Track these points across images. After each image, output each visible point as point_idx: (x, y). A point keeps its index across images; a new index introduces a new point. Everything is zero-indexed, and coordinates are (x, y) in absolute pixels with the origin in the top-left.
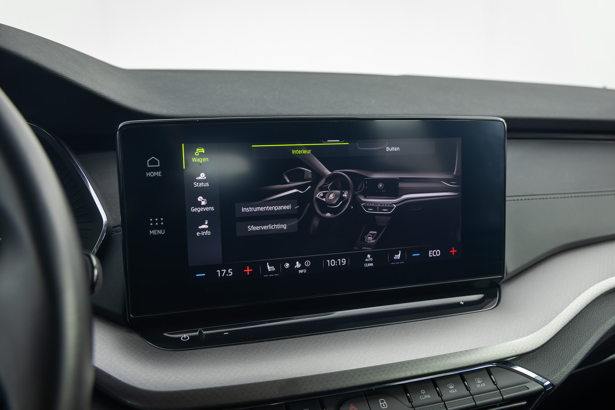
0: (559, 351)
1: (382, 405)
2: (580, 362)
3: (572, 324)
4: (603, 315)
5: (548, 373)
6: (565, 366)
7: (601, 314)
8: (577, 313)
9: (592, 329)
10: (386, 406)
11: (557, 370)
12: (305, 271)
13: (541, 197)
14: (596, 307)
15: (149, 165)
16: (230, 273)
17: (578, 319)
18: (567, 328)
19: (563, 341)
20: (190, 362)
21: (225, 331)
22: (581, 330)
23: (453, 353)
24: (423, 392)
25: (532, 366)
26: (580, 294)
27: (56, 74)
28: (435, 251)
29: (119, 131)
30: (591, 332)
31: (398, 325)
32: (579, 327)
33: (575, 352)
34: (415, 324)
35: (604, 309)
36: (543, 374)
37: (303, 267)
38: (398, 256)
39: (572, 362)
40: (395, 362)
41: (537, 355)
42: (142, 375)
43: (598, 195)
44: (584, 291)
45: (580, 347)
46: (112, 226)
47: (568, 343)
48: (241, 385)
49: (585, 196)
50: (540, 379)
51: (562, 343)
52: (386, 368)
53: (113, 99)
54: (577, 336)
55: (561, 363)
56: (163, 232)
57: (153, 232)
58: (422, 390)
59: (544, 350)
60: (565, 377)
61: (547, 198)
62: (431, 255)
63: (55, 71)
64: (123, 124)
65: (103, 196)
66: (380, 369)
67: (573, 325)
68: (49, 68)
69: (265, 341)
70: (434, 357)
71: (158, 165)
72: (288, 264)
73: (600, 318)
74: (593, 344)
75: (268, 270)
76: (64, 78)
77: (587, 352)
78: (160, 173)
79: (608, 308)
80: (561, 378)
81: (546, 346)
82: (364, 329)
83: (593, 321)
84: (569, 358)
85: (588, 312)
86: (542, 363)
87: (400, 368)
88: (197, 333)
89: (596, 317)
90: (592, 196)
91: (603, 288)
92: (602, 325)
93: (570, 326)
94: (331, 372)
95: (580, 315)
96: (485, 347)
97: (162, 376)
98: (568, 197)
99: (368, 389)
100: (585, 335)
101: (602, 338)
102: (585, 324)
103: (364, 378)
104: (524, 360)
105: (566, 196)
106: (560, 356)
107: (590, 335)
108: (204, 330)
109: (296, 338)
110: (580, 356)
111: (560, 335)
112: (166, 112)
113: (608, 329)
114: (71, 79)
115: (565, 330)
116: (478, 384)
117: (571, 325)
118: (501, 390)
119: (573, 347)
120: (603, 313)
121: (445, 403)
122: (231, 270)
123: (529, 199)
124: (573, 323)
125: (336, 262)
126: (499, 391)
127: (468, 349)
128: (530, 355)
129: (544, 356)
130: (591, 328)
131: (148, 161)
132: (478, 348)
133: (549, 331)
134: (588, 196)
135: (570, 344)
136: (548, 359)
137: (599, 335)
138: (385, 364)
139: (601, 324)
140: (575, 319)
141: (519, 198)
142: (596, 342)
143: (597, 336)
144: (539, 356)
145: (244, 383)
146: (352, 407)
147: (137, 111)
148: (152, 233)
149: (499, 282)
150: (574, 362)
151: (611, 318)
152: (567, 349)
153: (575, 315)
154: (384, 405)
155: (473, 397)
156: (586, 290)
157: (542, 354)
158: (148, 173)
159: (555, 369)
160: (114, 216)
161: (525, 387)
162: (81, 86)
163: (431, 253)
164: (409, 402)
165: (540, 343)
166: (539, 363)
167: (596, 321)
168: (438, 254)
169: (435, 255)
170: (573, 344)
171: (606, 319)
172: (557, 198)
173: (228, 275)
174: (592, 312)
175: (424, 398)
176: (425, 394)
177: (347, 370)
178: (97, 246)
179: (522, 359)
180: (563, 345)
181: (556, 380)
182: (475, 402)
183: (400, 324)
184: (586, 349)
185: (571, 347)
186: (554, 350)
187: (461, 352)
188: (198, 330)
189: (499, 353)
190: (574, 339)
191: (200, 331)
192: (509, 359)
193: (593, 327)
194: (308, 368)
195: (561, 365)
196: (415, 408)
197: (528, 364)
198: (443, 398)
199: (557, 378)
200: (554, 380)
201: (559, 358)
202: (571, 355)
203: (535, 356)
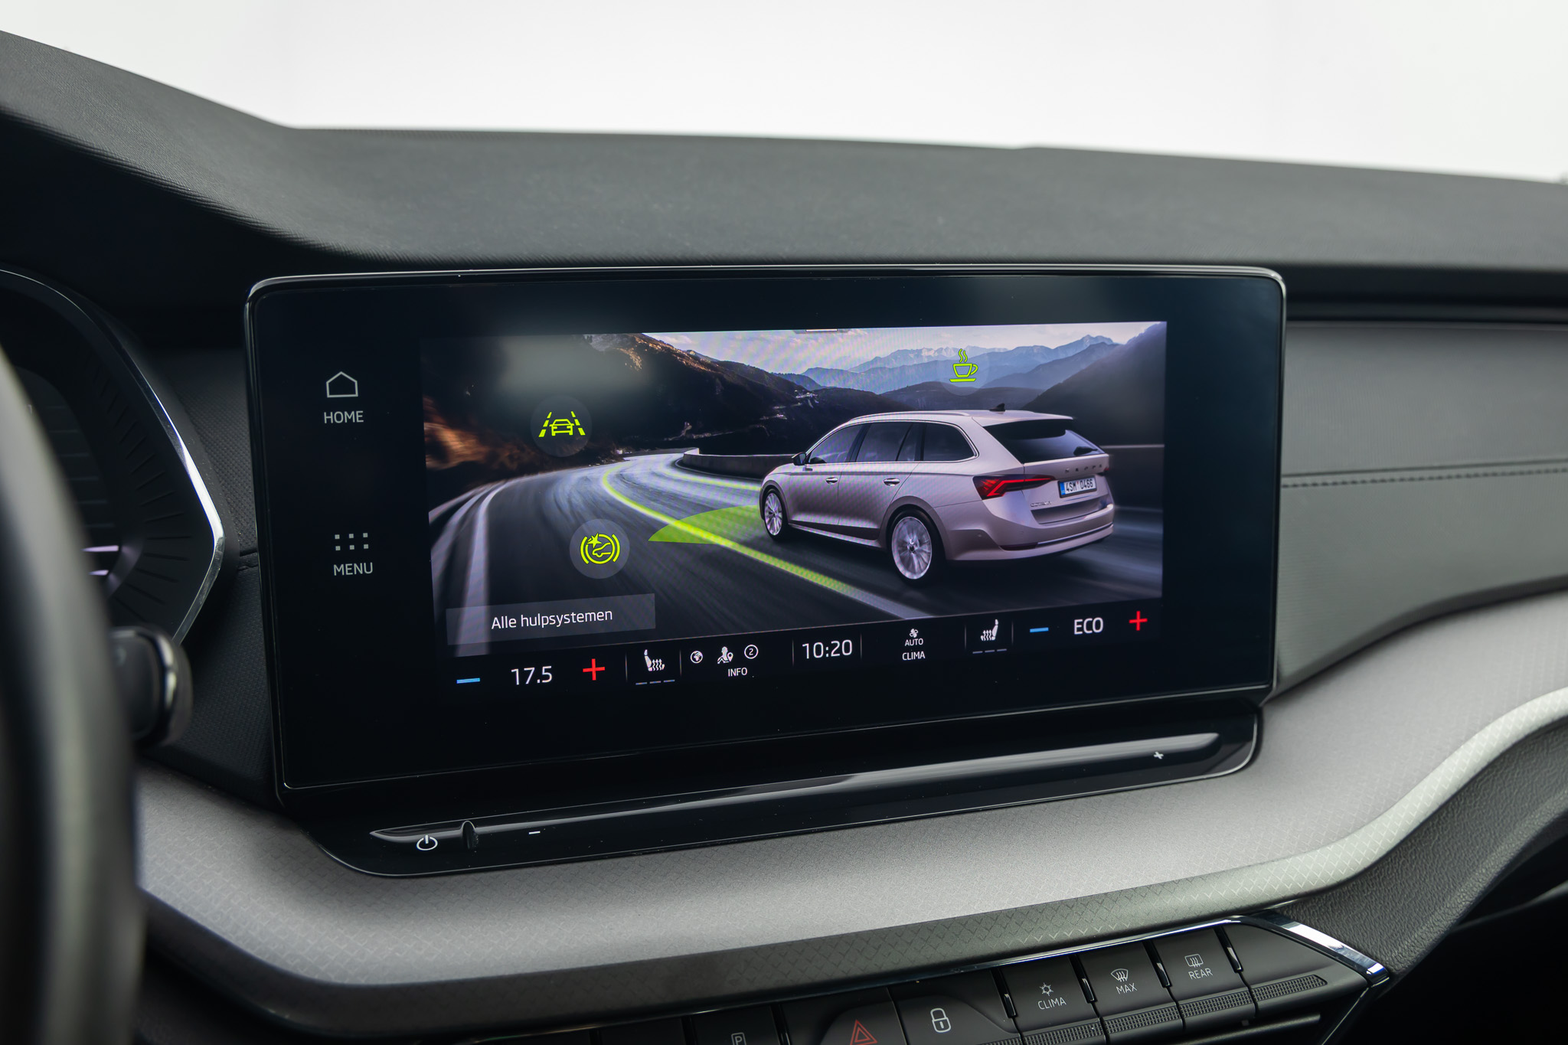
0: (1409, 885)
1: (937, 1023)
2: (1464, 913)
3: (1448, 812)
4: (1530, 789)
5: (1379, 943)
6: (1424, 925)
7: (1526, 786)
8: (1462, 785)
9: (1501, 825)
10: (946, 1027)
11: (1403, 934)
12: (744, 671)
13: (1378, 476)
14: (1513, 767)
15: (330, 394)
16: (547, 677)
17: (1465, 799)
18: (1435, 823)
19: (1421, 857)
20: (435, 908)
21: (533, 826)
22: (1471, 828)
23: (1127, 891)
24: (1046, 990)
25: (1336, 922)
26: (1469, 737)
27: (87, 151)
28: (1091, 619)
29: (249, 302)
30: (1497, 834)
31: (987, 813)
32: (1465, 821)
33: (1452, 886)
34: (1034, 811)
35: (1533, 773)
37: (738, 662)
38: (991, 634)
39: (1444, 913)
40: (972, 912)
41: (1352, 893)
42: (309, 941)
43: (1530, 473)
44: (1482, 728)
45: (1466, 873)
46: (239, 549)
47: (1434, 862)
48: (567, 970)
49: (1495, 474)
50: (1357, 956)
51: (1420, 863)
52: (948, 928)
54: (1459, 844)
55: (1415, 915)
56: (368, 570)
57: (342, 569)
58: (1045, 986)
59: (1371, 880)
60: (1424, 952)
61: (1392, 480)
62: (1079, 629)
63: (82, 142)
64: (262, 284)
65: (217, 470)
66: (932, 931)
67: (1449, 816)
68: (65, 135)
69: (634, 855)
70: (1076, 899)
71: (354, 393)
72: (700, 654)
73: (1523, 798)
74: (1501, 866)
75: (647, 668)
76: (107, 161)
77: (1484, 887)
78: (359, 414)
79: (1545, 770)
80: (1413, 954)
81: (1376, 871)
82: (897, 825)
83: (1502, 805)
84: (1436, 904)
85: (1491, 781)
86: (1364, 916)
87: (987, 929)
88: (458, 832)
89: (1511, 794)
90: (1512, 474)
91: (1533, 719)
92: (1526, 816)
93: (1442, 817)
94: (805, 938)
95: (1469, 789)
96: (1214, 874)
97: (359, 944)
98: (1449, 477)
99: (903, 981)
100: (1480, 841)
101: (1525, 850)
102: (1483, 813)
103: (889, 954)
104: (1317, 908)
105: (1444, 473)
106: (1414, 896)
107: (1495, 841)
108: (478, 824)
109: (716, 848)
110: (1467, 897)
111: (1415, 841)
112: (389, 247)
113: (1543, 825)
114: (128, 164)
115: (1428, 829)
116: (1193, 969)
117: (1444, 815)
118: (1253, 987)
119: (1446, 874)
120: (1532, 783)
121: (1102, 1021)
122: (550, 667)
123: (1344, 483)
124: (1450, 809)
125: (827, 649)
126: (1247, 989)
127: (1168, 879)
128: (1333, 894)
129: (1369, 898)
130: (1499, 825)
131: (328, 383)
132: (1193, 878)
133: (1385, 832)
134: (1504, 474)
135: (1440, 866)
136: (1380, 906)
137: (1519, 843)
138: (947, 917)
139: (1525, 813)
140: (1455, 799)
141: (1319, 479)
142: (1510, 860)
143: (1513, 845)
144: (1357, 896)
145: (574, 967)
146: (859, 1029)
147: (310, 245)
148: (339, 571)
149: (1261, 701)
150: (1450, 913)
151: (1550, 797)
152: (1432, 879)
153: (1454, 791)
154: (941, 1023)
155: (1178, 1005)
156: (1487, 724)
157: (1366, 891)
158: (328, 415)
159: (1398, 932)
160: (245, 524)
161: (1315, 978)
162: (154, 182)
163: (1079, 627)
164: (1009, 1016)
165: (1359, 863)
166: (1357, 915)
167: (1512, 805)
168: (1098, 627)
169: (1091, 632)
170: (1449, 864)
171: (1540, 801)
172: (1421, 479)
173: (541, 681)
174: (1501, 781)
175: (1048, 1005)
176: (1053, 996)
177: (847, 932)
178: (197, 604)
179: (1310, 904)
180: (1421, 869)
181: (1398, 961)
182: (1182, 1017)
183: (994, 812)
184: (1483, 879)
185: (1443, 874)
186: (1396, 880)
187: (1149, 889)
188: (461, 823)
189: (1249, 890)
190: (1450, 854)
191: (467, 826)
192: (1276, 906)
193: (1502, 821)
194: (744, 926)
195: (1413, 920)
196: (1025, 1034)
197: (1328, 918)
198: (1099, 1006)
199: (1402, 954)
200: (1395, 960)
201: (1411, 902)
202: (1441, 894)
203: (1346, 897)
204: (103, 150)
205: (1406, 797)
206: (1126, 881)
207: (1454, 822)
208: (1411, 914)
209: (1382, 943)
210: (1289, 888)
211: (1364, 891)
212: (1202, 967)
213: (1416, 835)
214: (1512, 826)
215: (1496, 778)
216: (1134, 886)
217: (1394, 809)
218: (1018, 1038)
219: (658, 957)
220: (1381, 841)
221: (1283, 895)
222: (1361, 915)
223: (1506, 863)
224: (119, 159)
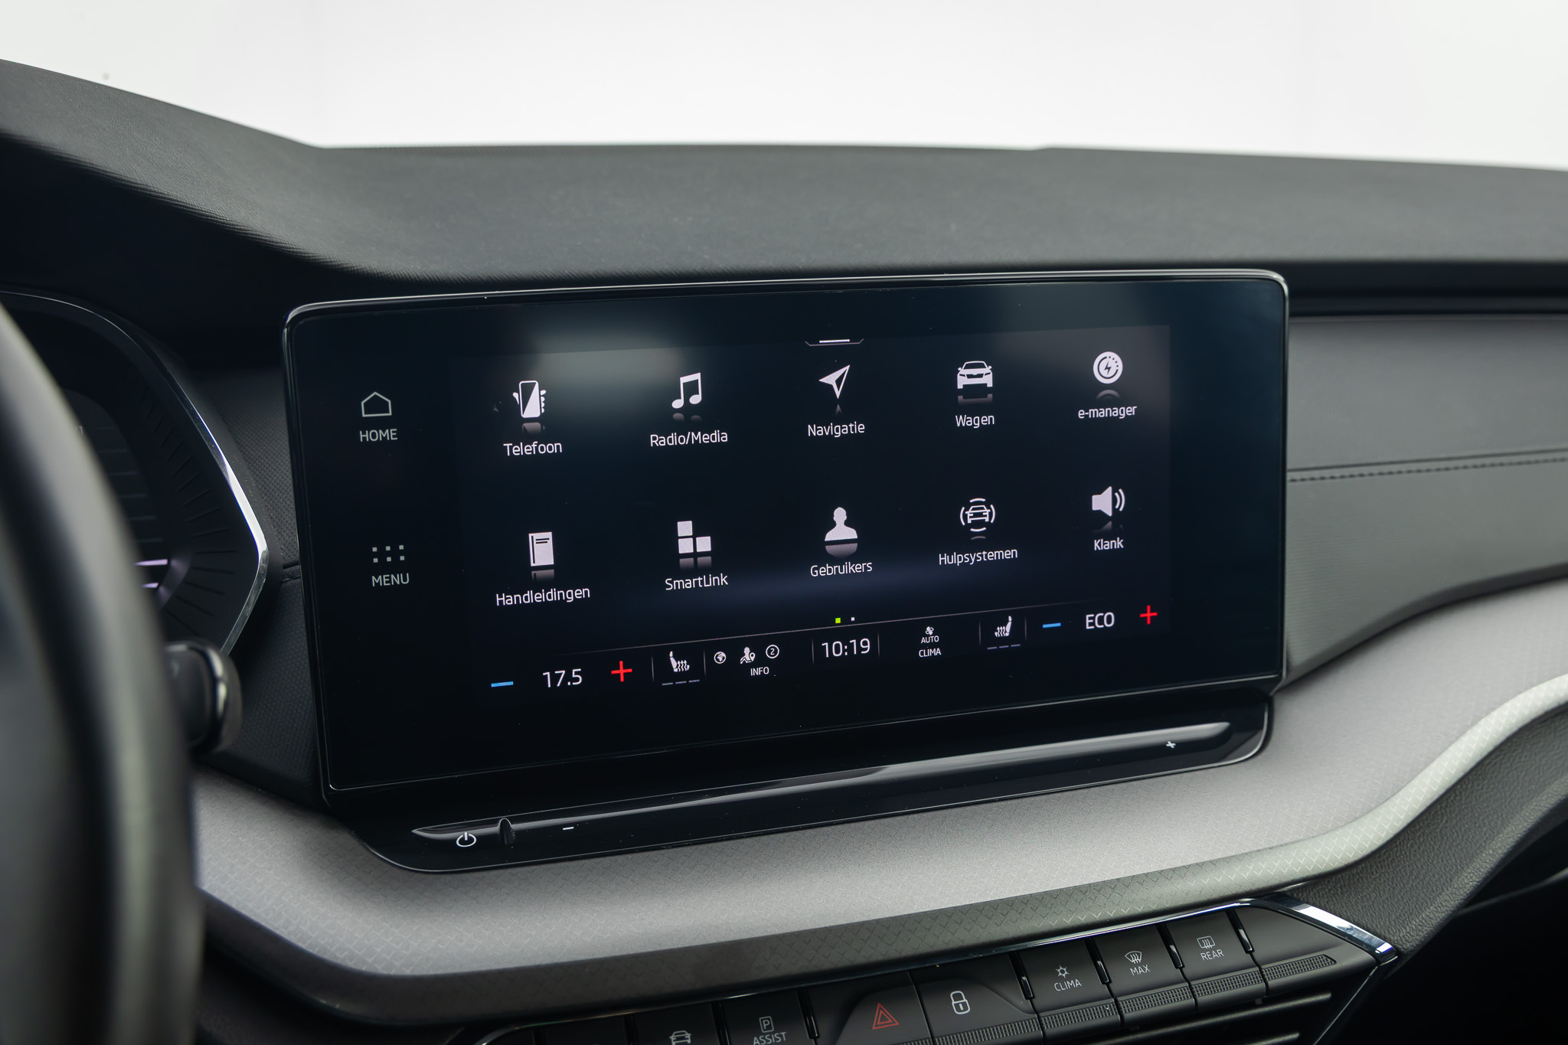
0: (1417, 867)
1: (957, 1006)
2: (1472, 893)
4: (1537, 772)
5: (1388, 923)
7: (1533, 769)
8: (1468, 769)
9: (1508, 807)
10: (965, 1008)
11: (1411, 913)
12: (766, 670)
13: (1385, 469)
14: (1519, 750)
15: (366, 413)
16: (577, 680)
17: (1473, 782)
18: (1443, 805)
19: (1429, 839)
20: (474, 902)
21: (567, 822)
22: (1479, 810)
23: (1138, 876)
24: (1062, 972)
25: (1345, 903)
26: (1475, 722)
27: (131, 187)
28: (1102, 614)
29: (287, 327)
30: (1504, 816)
31: (1003, 803)
32: (1472, 803)
33: (1459, 868)
34: (1046, 800)
35: (1540, 756)
36: (1375, 926)
37: (760, 661)
38: (1005, 630)
39: (1452, 893)
40: (988, 899)
41: (1361, 875)
42: (357, 935)
43: (1537, 462)
44: (1488, 713)
45: (1473, 854)
46: (282, 562)
47: (1442, 844)
48: (601, 959)
49: (1502, 465)
50: (1365, 935)
52: (965, 914)
53: (279, 241)
54: (1467, 826)
55: (1423, 895)
56: (405, 580)
57: (380, 580)
58: (1061, 968)
59: (1380, 862)
60: (1431, 931)
61: (1400, 472)
62: (1090, 624)
63: (126, 179)
64: (299, 310)
65: (260, 486)
66: (950, 917)
67: (1457, 798)
68: (110, 172)
69: (664, 849)
70: (1090, 885)
71: (388, 412)
72: (723, 655)
73: (1530, 780)
74: (1508, 847)
75: (673, 669)
76: (150, 195)
77: (1491, 868)
78: (393, 432)
79: (1552, 753)
80: (1421, 934)
81: (1384, 854)
82: (916, 816)
83: (1509, 788)
84: (1444, 884)
85: (1498, 764)
86: (1373, 898)
87: (1003, 915)
88: (496, 829)
89: (1518, 777)
90: (1520, 463)
91: (1540, 704)
92: (1532, 798)
93: (1449, 801)
94: (827, 925)
95: (1477, 772)
96: (1224, 859)
97: (404, 937)
98: (1456, 468)
99: (923, 966)
100: (1487, 823)
101: (1532, 831)
102: (1491, 796)
103: (909, 939)
104: (1328, 890)
105: (1451, 464)
106: (1421, 877)
107: (1502, 823)
108: (515, 820)
109: (742, 841)
110: (1474, 878)
111: (1422, 824)
113: (1550, 806)
115: (1436, 811)
116: (1205, 950)
117: (1452, 798)
118: (1263, 967)
119: (1454, 856)
120: (1539, 765)
121: (1116, 1001)
122: (580, 670)
123: (1352, 476)
124: (1458, 793)
125: (846, 647)
126: (1257, 969)
127: (1179, 864)
128: (1342, 877)
129: (1378, 880)
130: (1506, 807)
131: (363, 403)
132: (1203, 863)
133: (1392, 817)
134: (1511, 464)
137: (1525, 824)
138: (964, 904)
139: (1532, 796)
140: (1462, 783)
141: (1326, 473)
142: (1517, 841)
143: (1520, 827)
144: (1366, 878)
145: (608, 956)
146: (881, 1012)
147: (343, 268)
148: (377, 582)
149: (1272, 690)
150: (1458, 893)
151: (1557, 779)
152: (1440, 860)
153: (1461, 774)
154: (961, 1005)
155: (1190, 985)
156: (1494, 709)
157: (1375, 873)
158: (364, 433)
159: (1406, 912)
160: (287, 538)
161: (1324, 958)
162: (195, 213)
163: (1091, 621)
164: (1027, 998)
165: (1367, 846)
166: (1365, 896)
167: (1519, 788)
168: (1109, 621)
169: (1102, 626)
170: (1457, 846)
171: (1546, 783)
172: (1428, 470)
173: (571, 683)
174: (1508, 765)
175: (1064, 987)
176: (1069, 978)
177: (867, 919)
178: (244, 615)
179: (1320, 887)
180: (1429, 851)
181: (1406, 940)
182: (1194, 997)
183: (1009, 802)
184: (1490, 860)
185: (1451, 855)
186: (1404, 862)
187: (1161, 873)
188: (499, 819)
189: (1259, 874)
190: (1458, 836)
191: (504, 824)
192: (1286, 889)
193: (1509, 803)
194: (769, 915)
195: (1421, 901)
196: (1041, 1014)
197: (1337, 900)
198: (1113, 986)
199: (1410, 933)
200: (1403, 939)
201: (1419, 883)
202: (1448, 875)
203: (1355, 880)
204: (146, 185)
205: (1413, 782)
206: (1138, 867)
207: (1462, 805)
208: (1419, 895)
209: (1390, 922)
210: (1297, 871)
211: (1372, 873)
212: (1214, 949)
213: (1425, 817)
214: (1518, 807)
215: (1503, 761)
216: (1146, 872)
217: (1401, 793)
218: (1035, 1018)
219: (688, 945)
220: (1388, 825)
221: (1292, 878)
222: (1370, 896)
223: (1513, 844)
224: (161, 193)
